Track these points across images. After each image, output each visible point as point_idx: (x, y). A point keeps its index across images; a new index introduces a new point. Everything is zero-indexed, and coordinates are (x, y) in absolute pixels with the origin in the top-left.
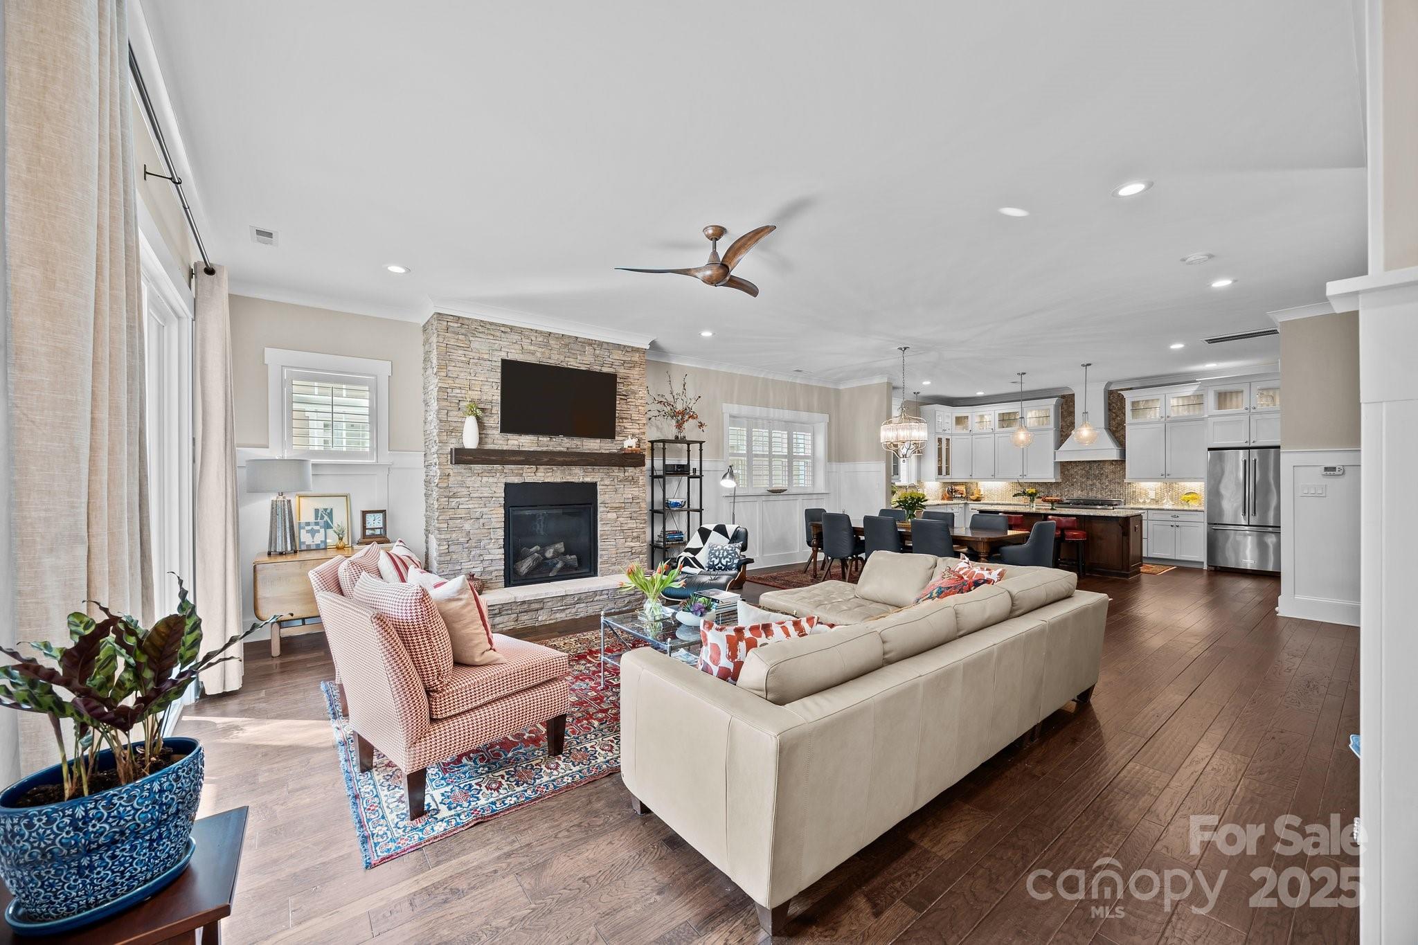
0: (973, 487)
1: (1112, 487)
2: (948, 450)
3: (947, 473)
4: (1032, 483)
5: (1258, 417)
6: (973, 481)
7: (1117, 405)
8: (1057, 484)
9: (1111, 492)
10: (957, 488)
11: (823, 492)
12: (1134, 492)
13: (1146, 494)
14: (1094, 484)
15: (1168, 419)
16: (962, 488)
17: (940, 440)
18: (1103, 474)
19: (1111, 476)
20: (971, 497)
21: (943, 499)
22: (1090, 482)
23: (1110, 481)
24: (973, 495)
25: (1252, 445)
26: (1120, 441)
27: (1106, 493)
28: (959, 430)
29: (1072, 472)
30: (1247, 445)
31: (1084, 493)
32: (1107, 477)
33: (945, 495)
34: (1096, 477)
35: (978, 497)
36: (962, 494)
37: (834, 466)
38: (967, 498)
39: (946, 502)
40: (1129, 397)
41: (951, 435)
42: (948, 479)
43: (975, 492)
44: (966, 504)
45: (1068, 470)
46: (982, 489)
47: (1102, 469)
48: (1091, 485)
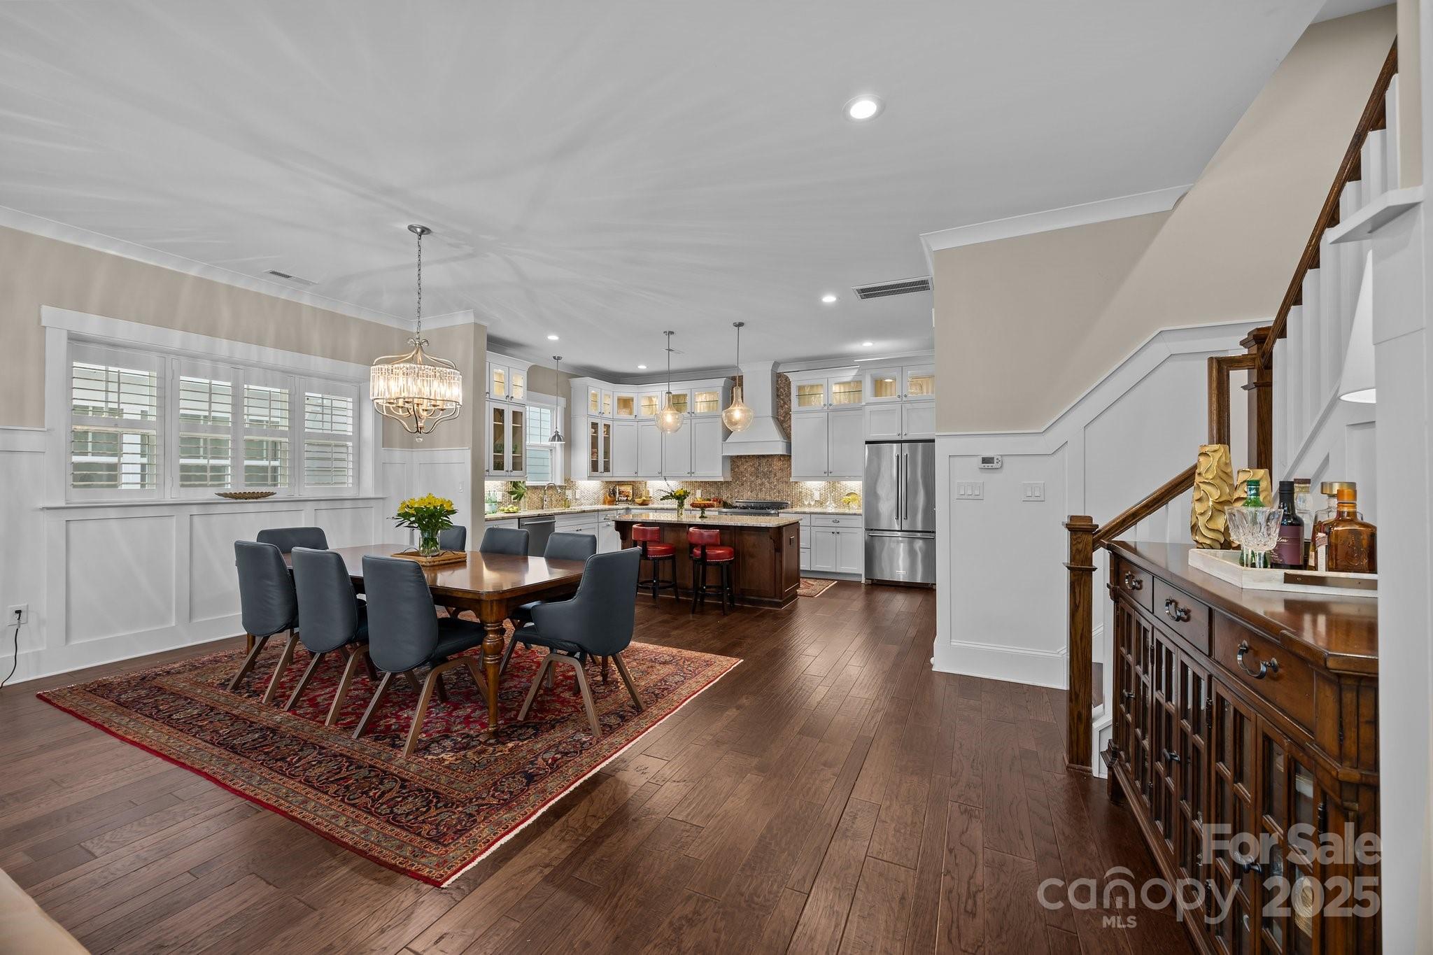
0: (642, 487)
1: (780, 487)
2: (607, 440)
3: (607, 469)
4: (702, 482)
5: (908, 406)
6: (640, 479)
7: (785, 390)
8: (727, 483)
9: (779, 492)
10: (623, 488)
11: (372, 496)
12: (801, 492)
13: (812, 495)
14: (762, 484)
15: (830, 408)
16: (628, 489)
17: (595, 426)
18: (771, 471)
19: (779, 475)
20: (637, 500)
21: (604, 503)
22: (759, 481)
23: (778, 480)
24: (641, 497)
25: (905, 438)
26: (786, 434)
27: (774, 493)
28: (624, 414)
29: (742, 469)
30: (899, 438)
31: (754, 494)
32: (775, 475)
33: (607, 498)
34: (765, 474)
35: (644, 500)
36: (627, 496)
37: (398, 454)
38: (633, 501)
39: (607, 507)
40: (795, 380)
41: (613, 420)
42: (608, 477)
43: (644, 493)
44: (628, 509)
45: (738, 467)
46: (651, 490)
47: (770, 465)
48: (760, 485)
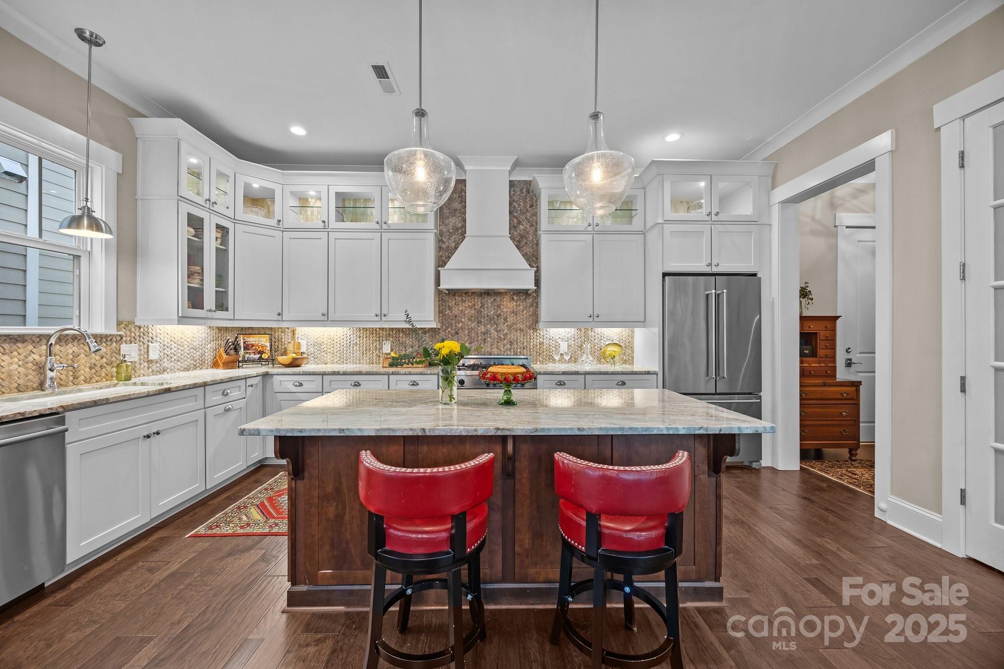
0: (286, 338)
1: (512, 336)
2: (222, 254)
3: (221, 305)
4: (392, 329)
5: (720, 228)
6: (284, 325)
7: (519, 205)
9: (511, 343)
10: (252, 340)
12: (541, 344)
13: (557, 347)
15: (597, 229)
16: (263, 341)
17: (195, 223)
18: (500, 314)
19: (511, 319)
20: (282, 359)
21: (215, 365)
22: (482, 329)
23: (510, 327)
24: (285, 353)
25: (715, 270)
26: (533, 259)
27: (504, 345)
28: (255, 216)
29: (455, 311)
30: (708, 270)
32: (506, 320)
33: (220, 356)
34: (491, 319)
35: (295, 359)
36: (261, 353)
38: (272, 361)
39: (222, 373)
40: (544, 183)
41: (235, 221)
42: (223, 319)
43: (290, 347)
44: (266, 375)
45: (450, 308)
46: (303, 343)
47: (499, 306)
48: (484, 334)
